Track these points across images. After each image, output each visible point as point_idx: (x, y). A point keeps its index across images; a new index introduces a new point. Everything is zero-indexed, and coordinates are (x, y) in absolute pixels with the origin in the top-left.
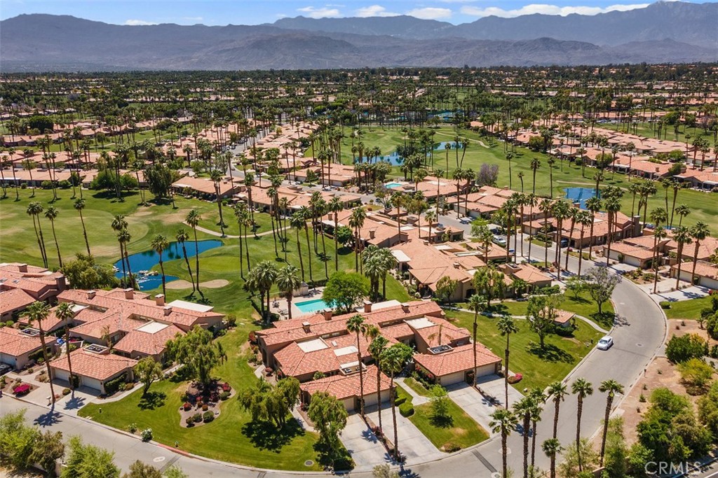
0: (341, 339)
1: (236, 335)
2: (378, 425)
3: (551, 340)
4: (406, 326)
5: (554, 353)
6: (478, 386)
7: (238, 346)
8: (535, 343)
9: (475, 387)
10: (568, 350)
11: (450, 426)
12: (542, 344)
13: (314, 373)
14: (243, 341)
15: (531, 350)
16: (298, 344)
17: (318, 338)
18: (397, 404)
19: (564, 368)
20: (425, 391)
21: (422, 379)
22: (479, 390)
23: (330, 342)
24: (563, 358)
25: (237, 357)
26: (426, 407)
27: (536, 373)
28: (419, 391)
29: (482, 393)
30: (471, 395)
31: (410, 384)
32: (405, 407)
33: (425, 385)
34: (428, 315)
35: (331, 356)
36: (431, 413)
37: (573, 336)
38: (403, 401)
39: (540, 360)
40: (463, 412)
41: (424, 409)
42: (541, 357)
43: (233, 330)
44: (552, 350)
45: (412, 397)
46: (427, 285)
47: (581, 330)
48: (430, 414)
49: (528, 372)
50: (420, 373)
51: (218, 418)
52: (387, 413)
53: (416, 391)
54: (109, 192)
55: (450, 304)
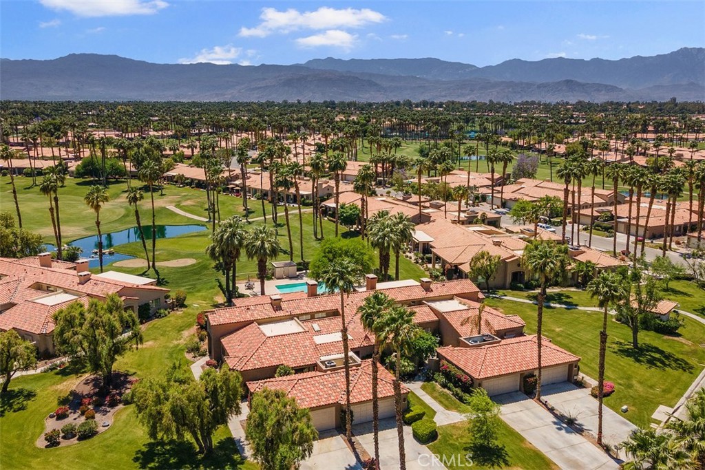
0: (327, 321)
1: (182, 317)
2: (373, 456)
3: (647, 338)
4: (427, 309)
5: (657, 356)
6: (544, 398)
7: (179, 331)
8: (623, 341)
9: (539, 400)
10: (678, 352)
11: (503, 465)
12: (635, 343)
13: (277, 366)
14: (189, 326)
15: (619, 350)
16: (261, 327)
17: (292, 319)
18: (409, 423)
19: (680, 378)
20: (455, 404)
21: (451, 385)
22: (545, 405)
23: (310, 324)
24: (674, 365)
25: (172, 345)
26: (460, 429)
27: (634, 382)
28: (446, 402)
29: (551, 410)
30: (533, 413)
31: (432, 393)
32: (423, 427)
33: (456, 395)
34: (458, 295)
35: (307, 343)
36: (468, 439)
37: (679, 335)
38: (420, 416)
39: (637, 364)
40: (522, 439)
41: (454, 431)
42: (638, 361)
43: (180, 312)
44: (652, 352)
45: (435, 412)
46: (456, 266)
47: (689, 328)
48: (465, 440)
49: (622, 382)
50: (447, 375)
51: (105, 432)
52: (389, 436)
53: (441, 402)
54: (96, 181)
55: (489, 291)
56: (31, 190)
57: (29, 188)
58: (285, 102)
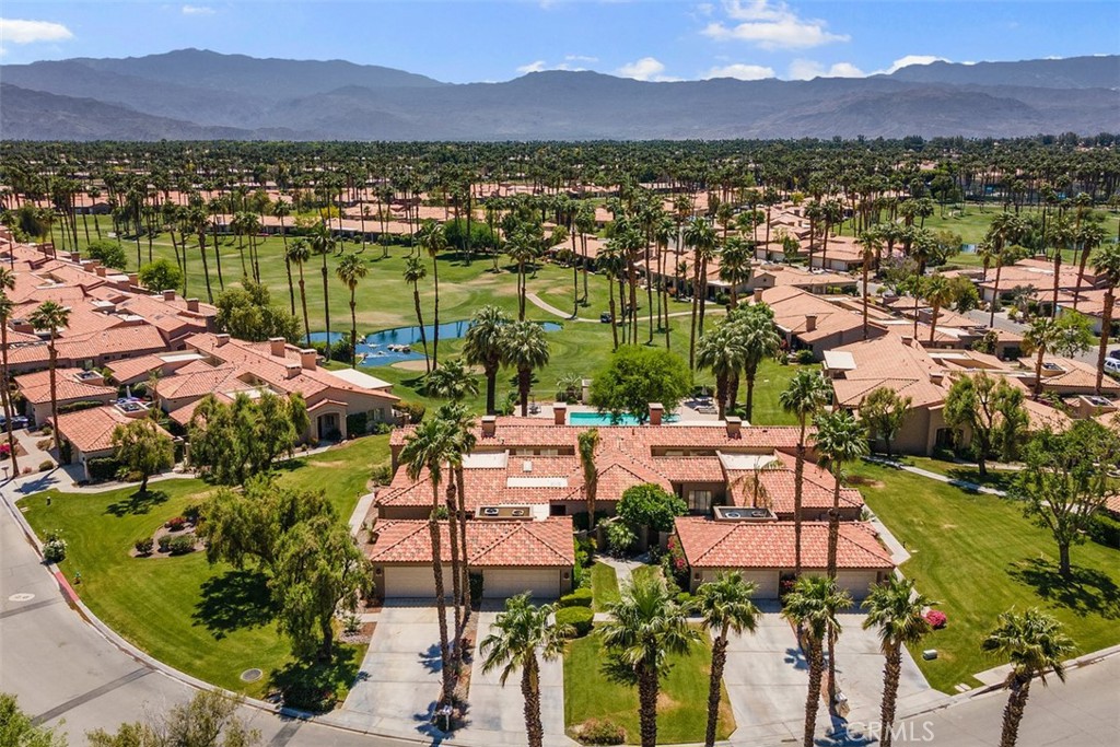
0: (550, 461)
4: (713, 462)
5: (1095, 591)
12: (1064, 564)
17: (503, 451)
21: (669, 571)
23: (521, 461)
30: (769, 631)
32: (569, 615)
34: (783, 449)
38: (580, 603)
42: (1043, 591)
44: (1090, 584)
54: (460, 254)
55: (889, 455)
56: (378, 263)
57: (376, 261)
58: (837, 139)
